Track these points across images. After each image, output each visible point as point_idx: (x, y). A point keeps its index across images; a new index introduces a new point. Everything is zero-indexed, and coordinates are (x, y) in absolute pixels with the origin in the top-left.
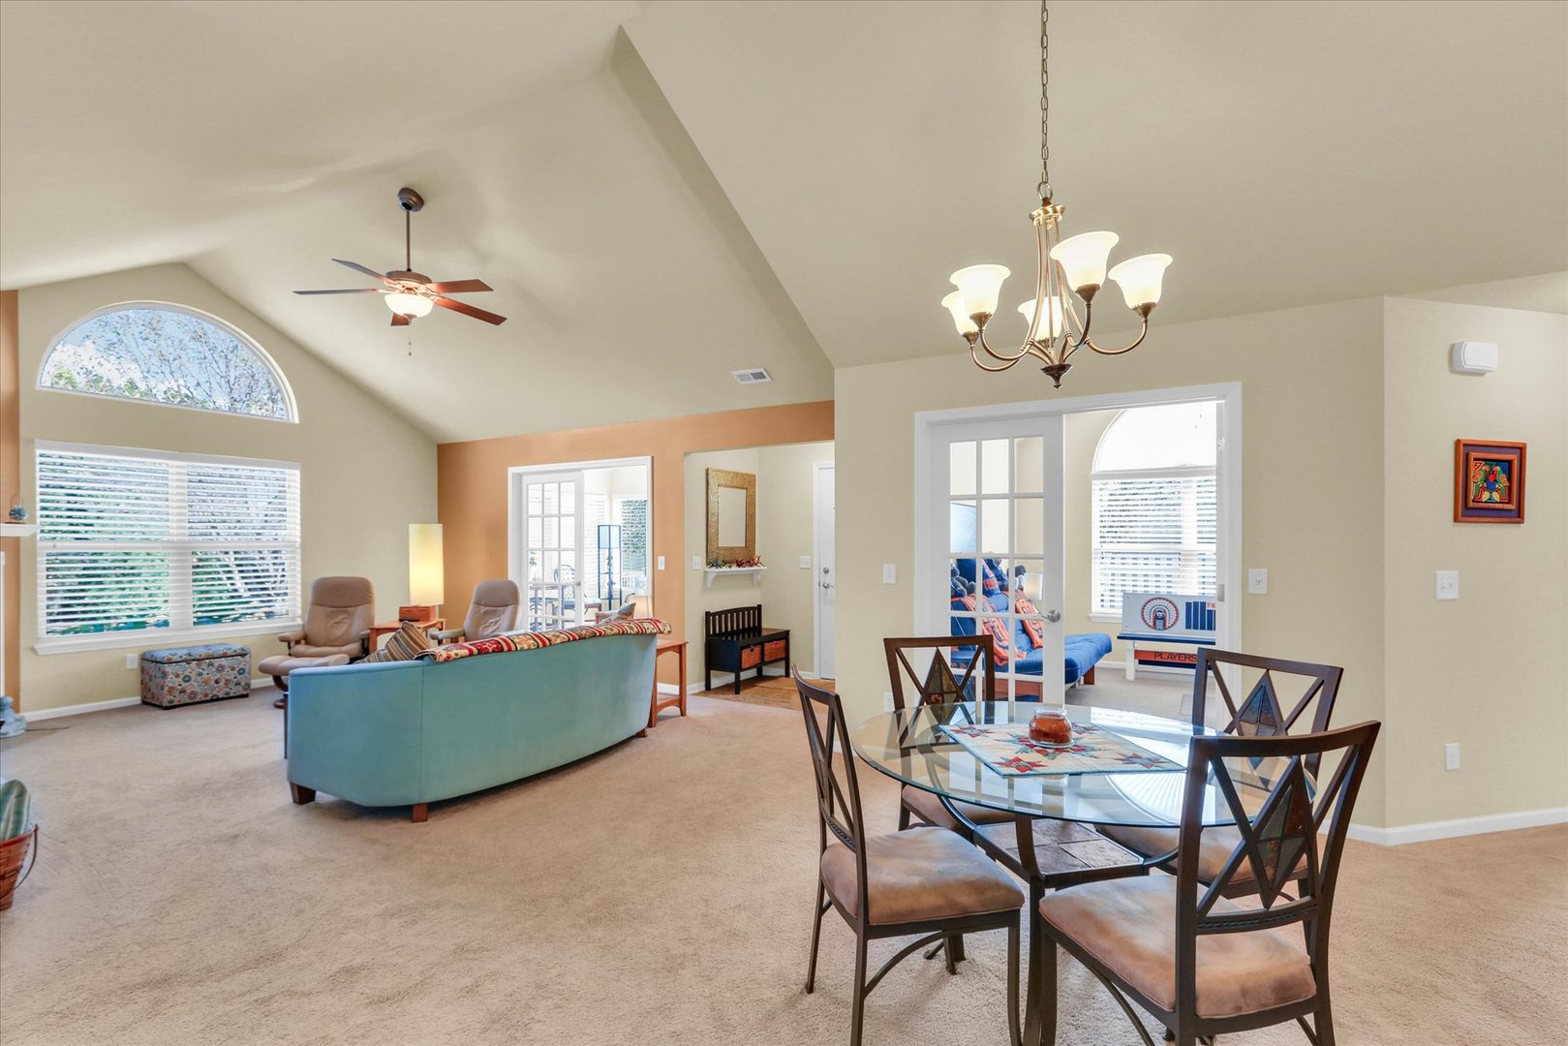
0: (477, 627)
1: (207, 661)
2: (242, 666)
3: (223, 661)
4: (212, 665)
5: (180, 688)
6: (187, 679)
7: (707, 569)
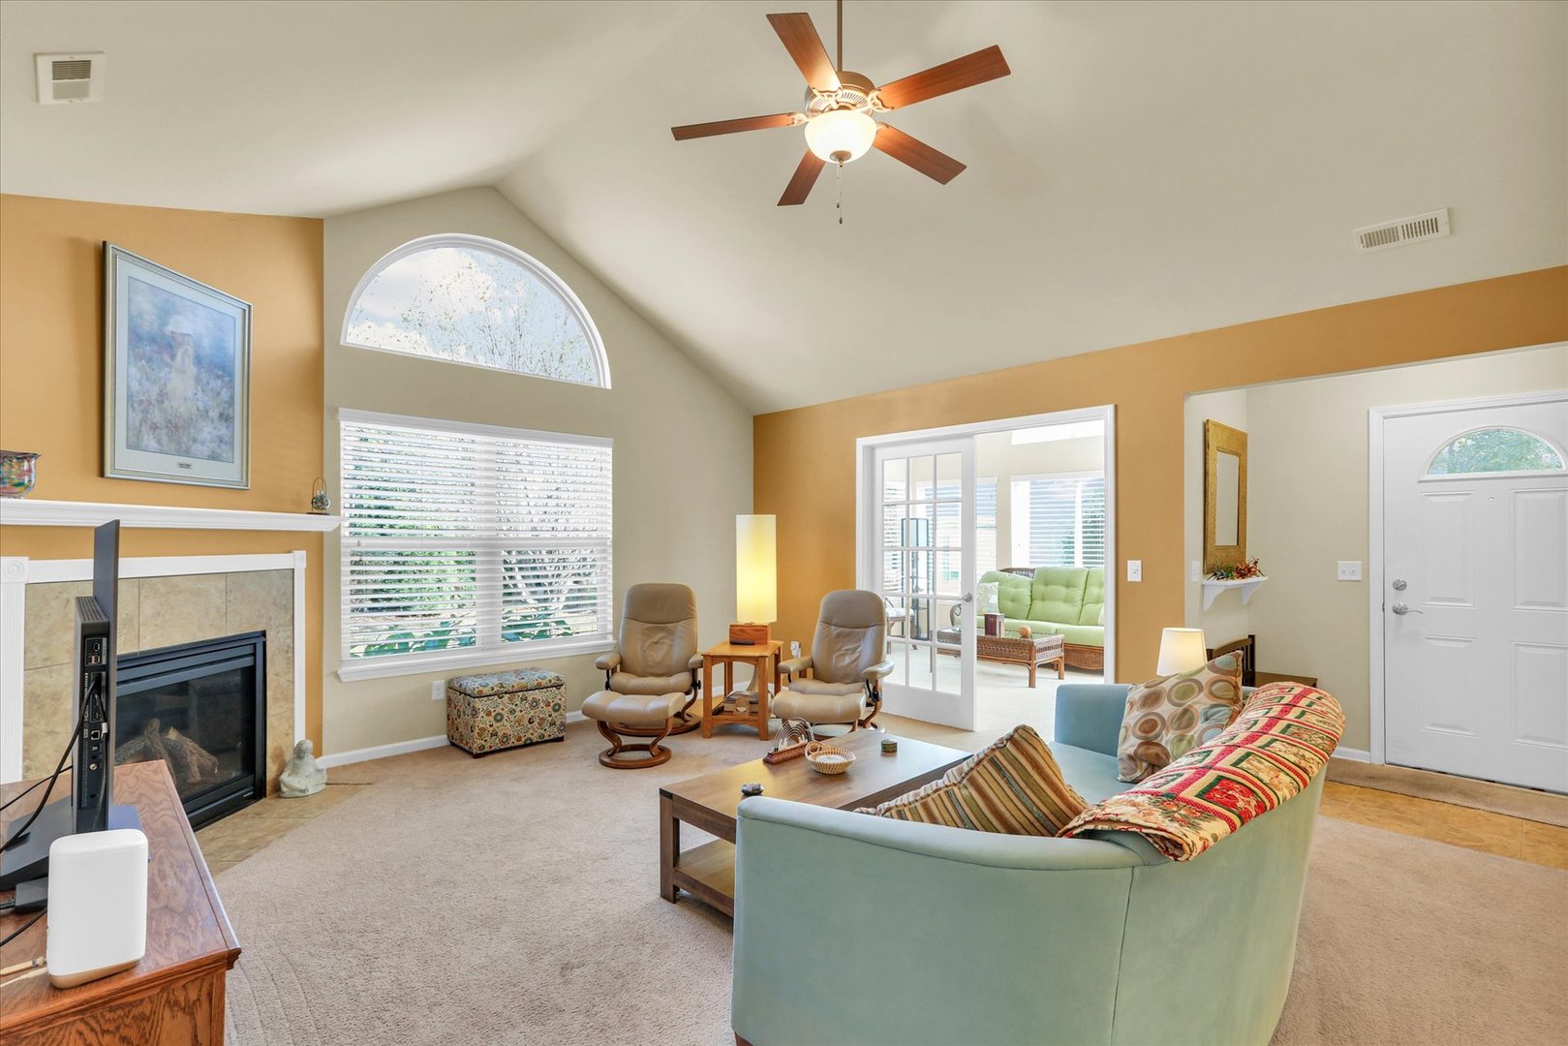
0: (830, 654)
1: (521, 694)
2: (557, 701)
3: (537, 694)
4: (526, 699)
5: (491, 729)
6: (499, 717)
7: (1205, 582)
